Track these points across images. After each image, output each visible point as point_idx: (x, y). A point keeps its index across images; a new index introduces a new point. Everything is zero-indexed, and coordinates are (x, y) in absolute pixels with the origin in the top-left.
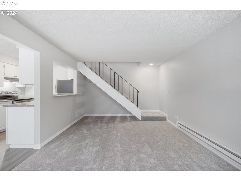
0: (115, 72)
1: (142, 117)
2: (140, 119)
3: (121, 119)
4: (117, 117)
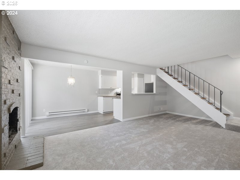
0: (190, 73)
1: (227, 125)
2: (224, 127)
3: (199, 121)
4: (198, 119)
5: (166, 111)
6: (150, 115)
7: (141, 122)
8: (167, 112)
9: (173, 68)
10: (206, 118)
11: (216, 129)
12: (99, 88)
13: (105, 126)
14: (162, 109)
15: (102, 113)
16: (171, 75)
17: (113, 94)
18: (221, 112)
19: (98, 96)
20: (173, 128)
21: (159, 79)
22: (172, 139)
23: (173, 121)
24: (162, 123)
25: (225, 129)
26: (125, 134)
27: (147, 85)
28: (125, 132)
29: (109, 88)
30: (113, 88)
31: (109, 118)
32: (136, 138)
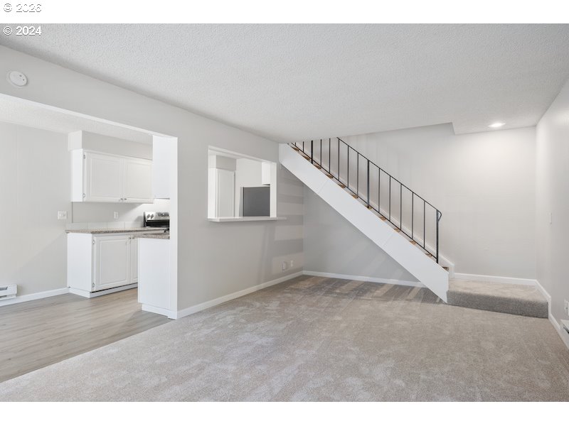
0: (369, 161)
1: (450, 294)
2: (445, 299)
3: (389, 291)
4: (382, 285)
5: (301, 269)
6: (263, 286)
7: (242, 311)
8: (305, 272)
9: (326, 147)
10: (400, 279)
11: (431, 307)
12: (74, 200)
13: (111, 349)
14: (292, 265)
15: (88, 296)
16: (320, 167)
17: (129, 221)
18: (437, 262)
19: (68, 232)
20: (339, 318)
21: (285, 176)
22: (352, 357)
23: (329, 298)
24: (303, 307)
25: (446, 303)
26: (201, 368)
27: (247, 192)
28: (198, 361)
29: (116, 199)
30: (130, 200)
31: (120, 312)
32: (246, 377)
